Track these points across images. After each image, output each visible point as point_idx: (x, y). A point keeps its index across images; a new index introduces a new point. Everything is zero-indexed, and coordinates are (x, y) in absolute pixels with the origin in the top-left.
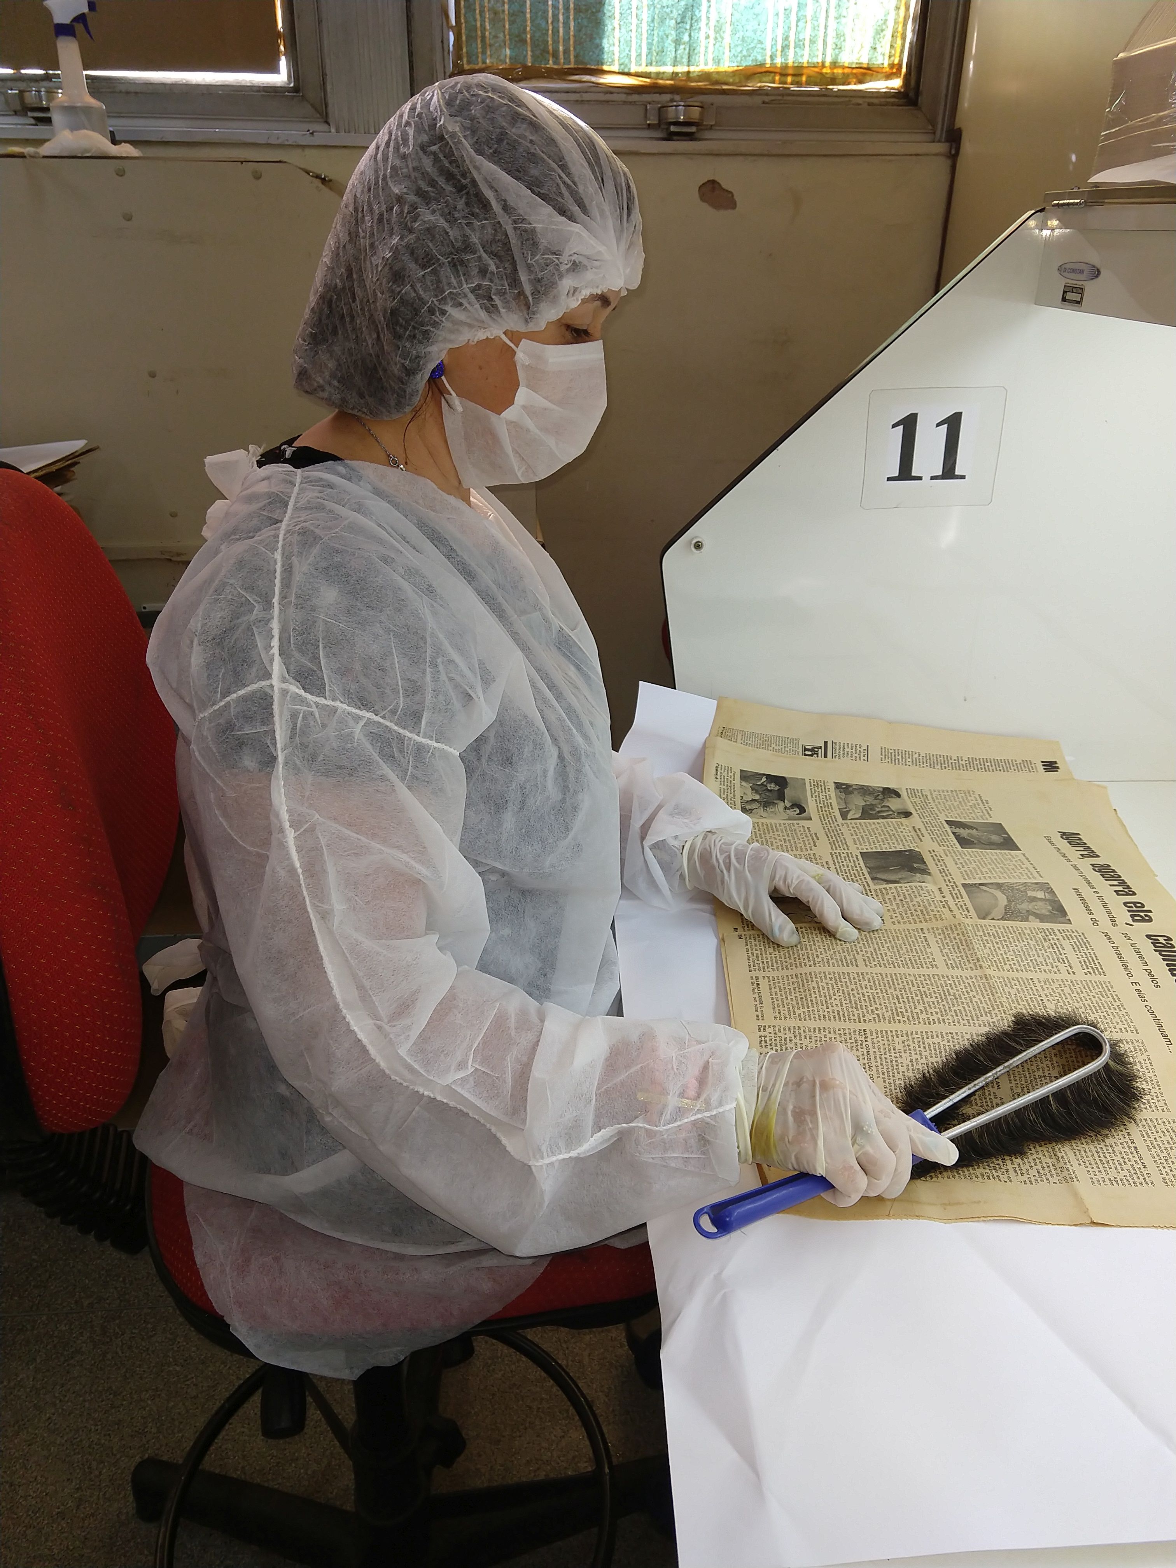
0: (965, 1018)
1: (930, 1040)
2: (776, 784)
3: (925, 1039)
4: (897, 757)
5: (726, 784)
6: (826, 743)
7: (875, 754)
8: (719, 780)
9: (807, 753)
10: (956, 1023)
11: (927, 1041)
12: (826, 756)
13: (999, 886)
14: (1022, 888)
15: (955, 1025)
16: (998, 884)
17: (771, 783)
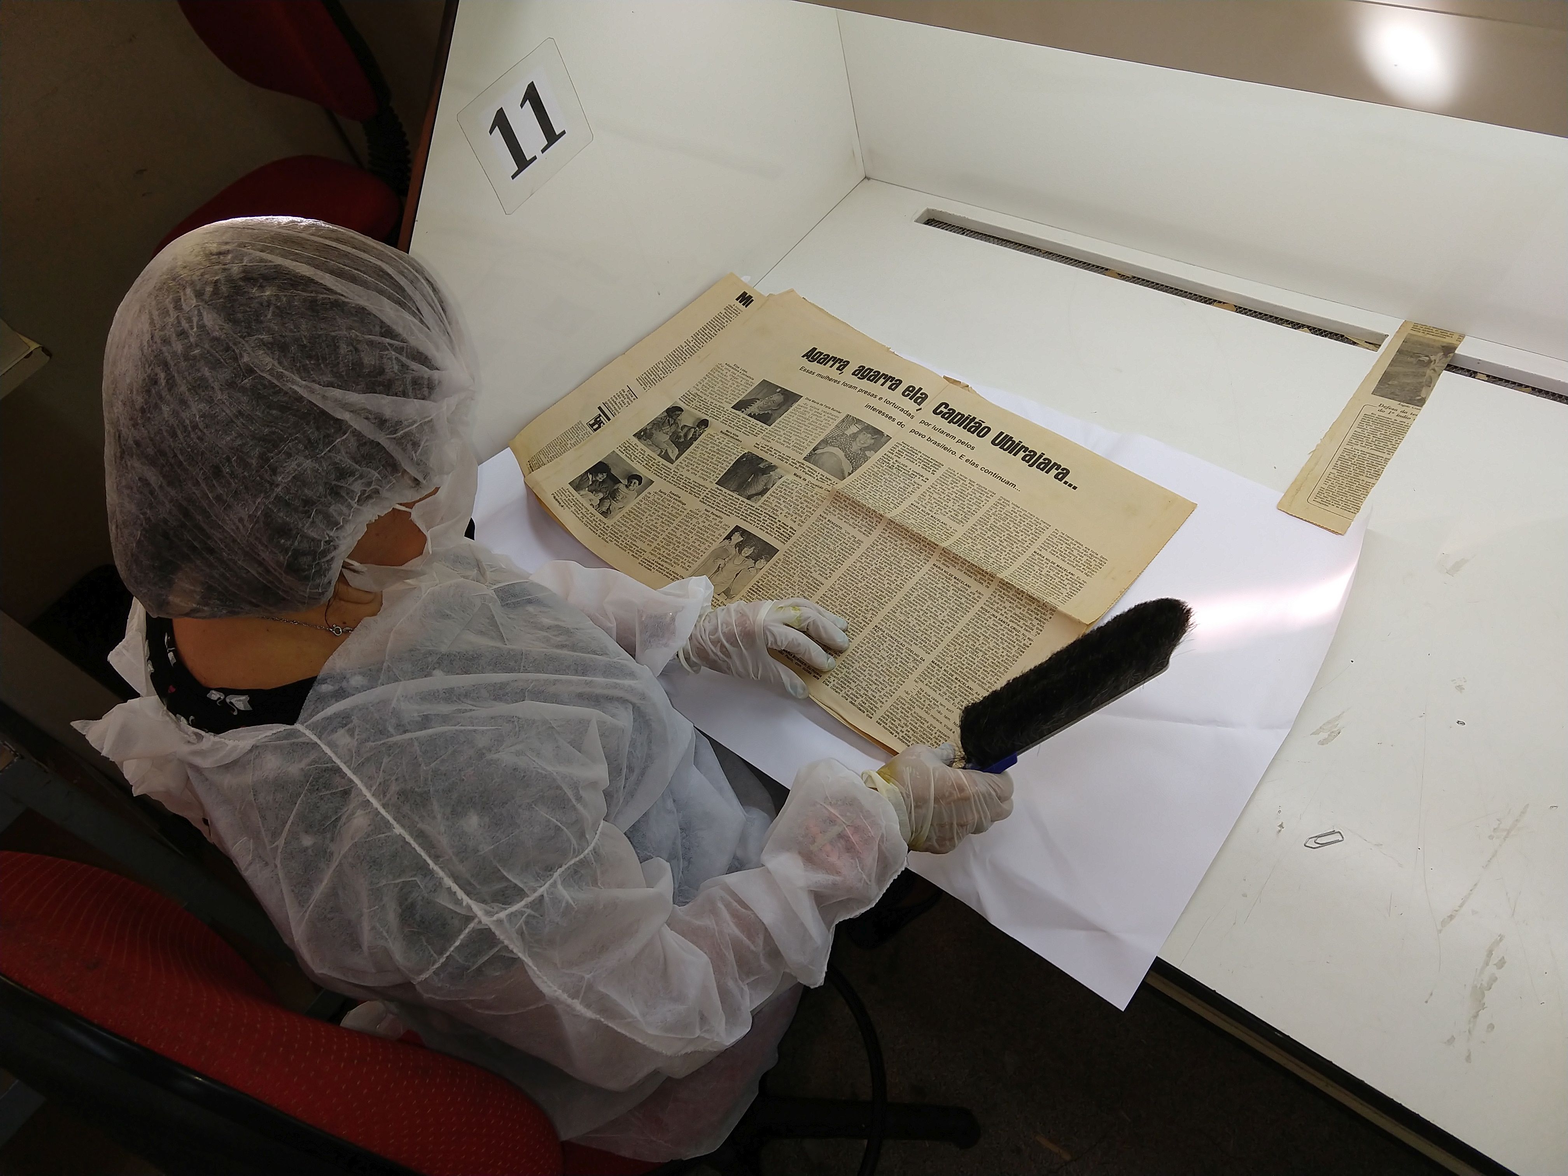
0: (914, 566)
1: (912, 598)
2: (602, 473)
3: (909, 599)
4: (652, 378)
5: (571, 504)
6: (600, 408)
7: (637, 388)
8: (565, 506)
9: (595, 427)
10: (913, 574)
11: (911, 600)
12: (609, 420)
13: (825, 442)
14: (839, 432)
15: (914, 576)
16: (822, 441)
17: (597, 475)
